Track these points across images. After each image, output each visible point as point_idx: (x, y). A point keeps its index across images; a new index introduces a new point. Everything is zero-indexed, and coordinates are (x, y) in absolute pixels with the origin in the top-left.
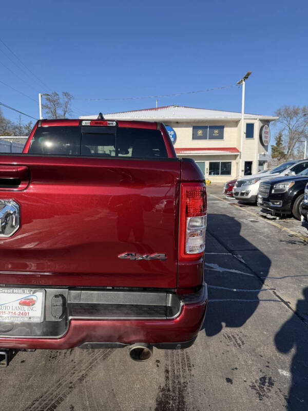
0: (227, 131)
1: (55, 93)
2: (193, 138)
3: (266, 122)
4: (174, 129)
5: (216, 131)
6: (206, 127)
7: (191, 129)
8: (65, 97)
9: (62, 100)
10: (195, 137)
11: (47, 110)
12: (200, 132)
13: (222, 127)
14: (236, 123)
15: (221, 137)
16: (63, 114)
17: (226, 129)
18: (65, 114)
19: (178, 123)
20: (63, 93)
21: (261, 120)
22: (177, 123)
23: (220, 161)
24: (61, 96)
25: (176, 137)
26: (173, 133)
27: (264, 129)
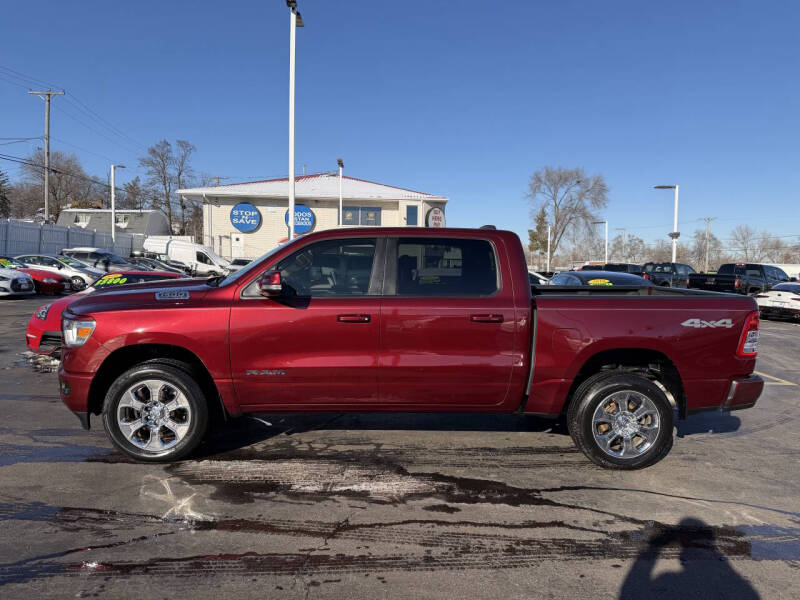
0: (385, 214)
1: (165, 142)
3: (434, 205)
4: (313, 209)
5: (371, 215)
6: (357, 208)
7: (336, 210)
8: (181, 148)
9: (176, 152)
11: (151, 168)
12: (348, 215)
13: (380, 209)
14: (395, 205)
15: (377, 222)
16: (177, 174)
17: (383, 212)
18: (180, 174)
19: (318, 202)
20: (179, 142)
21: (428, 202)
22: (316, 201)
24: (174, 146)
25: (314, 220)
26: (310, 215)
27: (432, 214)
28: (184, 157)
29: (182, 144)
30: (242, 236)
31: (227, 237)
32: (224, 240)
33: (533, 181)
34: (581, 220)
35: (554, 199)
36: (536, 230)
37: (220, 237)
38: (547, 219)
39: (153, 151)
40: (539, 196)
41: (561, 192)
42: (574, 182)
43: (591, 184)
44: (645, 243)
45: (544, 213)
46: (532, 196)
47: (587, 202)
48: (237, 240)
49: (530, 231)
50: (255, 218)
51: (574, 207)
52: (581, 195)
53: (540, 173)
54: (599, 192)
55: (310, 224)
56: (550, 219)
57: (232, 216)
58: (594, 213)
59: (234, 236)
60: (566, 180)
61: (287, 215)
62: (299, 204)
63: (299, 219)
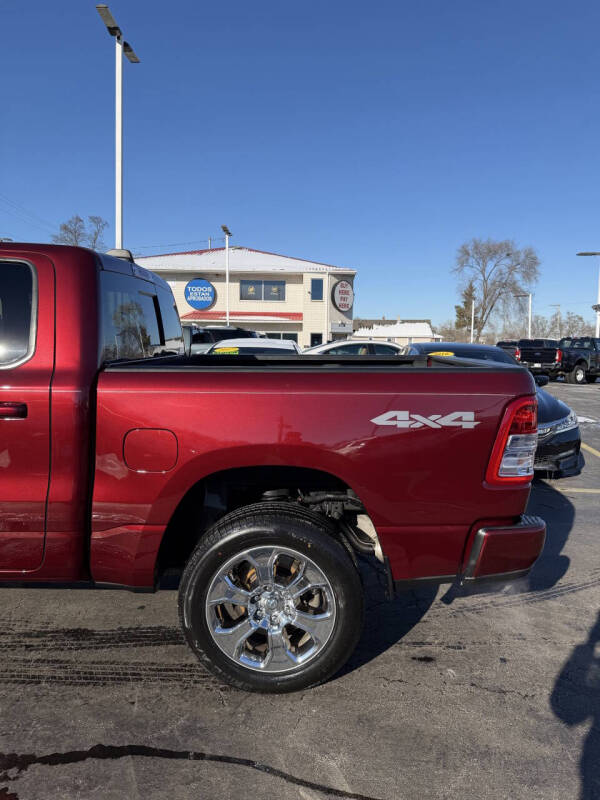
0: (289, 288)
1: (77, 218)
2: (241, 298)
4: (214, 283)
5: (275, 289)
6: (259, 283)
7: (238, 284)
8: (93, 224)
9: (89, 229)
10: (243, 297)
12: (251, 290)
13: (283, 283)
14: (298, 278)
15: (281, 297)
19: (219, 276)
20: (91, 217)
21: (334, 275)
22: (216, 275)
23: (282, 332)
24: (87, 223)
25: (214, 295)
26: (210, 289)
27: (338, 288)
28: (96, 234)
29: (95, 220)
33: (460, 255)
34: (512, 295)
35: (483, 272)
36: (462, 306)
38: (475, 294)
39: (65, 228)
40: (466, 270)
41: (490, 265)
42: (504, 255)
43: (522, 256)
44: (585, 320)
45: (471, 288)
46: (460, 270)
47: (518, 277)
49: (457, 307)
51: (504, 281)
52: (512, 269)
53: (467, 246)
54: (530, 266)
55: (210, 299)
56: (479, 294)
58: (525, 288)
60: (496, 253)
61: (186, 289)
62: (199, 278)
63: (201, 293)
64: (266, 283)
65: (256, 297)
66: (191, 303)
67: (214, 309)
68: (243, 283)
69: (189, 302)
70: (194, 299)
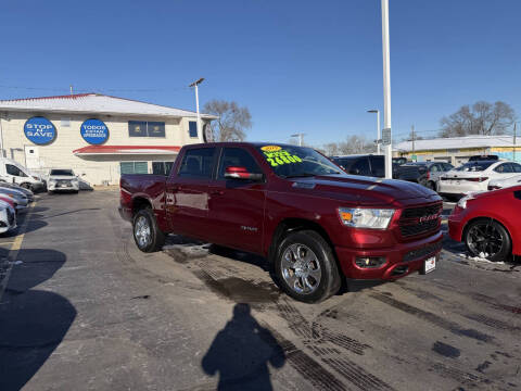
2: (131, 135)
3: (207, 121)
4: (106, 123)
5: (156, 128)
6: (144, 123)
7: (127, 124)
12: (138, 128)
13: (163, 124)
14: (177, 120)
15: (162, 134)
17: (167, 127)
19: (110, 117)
21: (203, 119)
22: (108, 116)
25: (107, 132)
26: (103, 127)
27: (206, 128)
30: (36, 148)
31: (19, 150)
32: (16, 154)
37: (12, 150)
48: (32, 151)
50: (50, 130)
55: (104, 136)
57: (26, 130)
59: (28, 149)
61: (82, 128)
62: (93, 119)
63: (95, 131)
64: (150, 123)
65: (142, 134)
66: (87, 139)
67: (106, 144)
68: (130, 122)
69: (85, 138)
70: (89, 135)
